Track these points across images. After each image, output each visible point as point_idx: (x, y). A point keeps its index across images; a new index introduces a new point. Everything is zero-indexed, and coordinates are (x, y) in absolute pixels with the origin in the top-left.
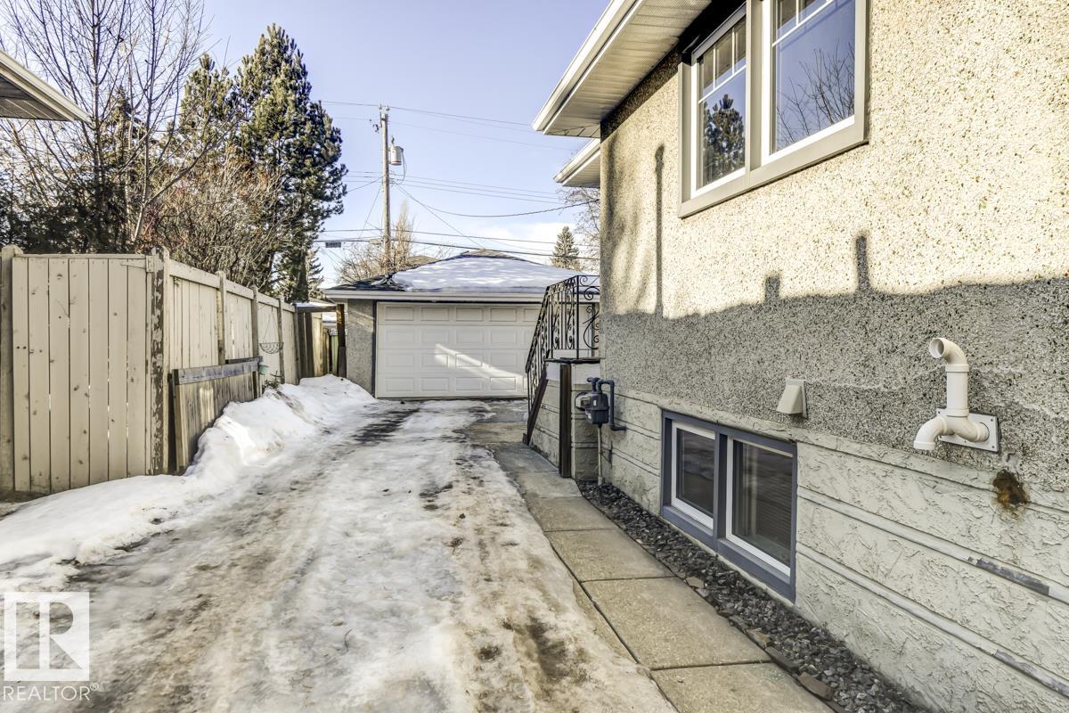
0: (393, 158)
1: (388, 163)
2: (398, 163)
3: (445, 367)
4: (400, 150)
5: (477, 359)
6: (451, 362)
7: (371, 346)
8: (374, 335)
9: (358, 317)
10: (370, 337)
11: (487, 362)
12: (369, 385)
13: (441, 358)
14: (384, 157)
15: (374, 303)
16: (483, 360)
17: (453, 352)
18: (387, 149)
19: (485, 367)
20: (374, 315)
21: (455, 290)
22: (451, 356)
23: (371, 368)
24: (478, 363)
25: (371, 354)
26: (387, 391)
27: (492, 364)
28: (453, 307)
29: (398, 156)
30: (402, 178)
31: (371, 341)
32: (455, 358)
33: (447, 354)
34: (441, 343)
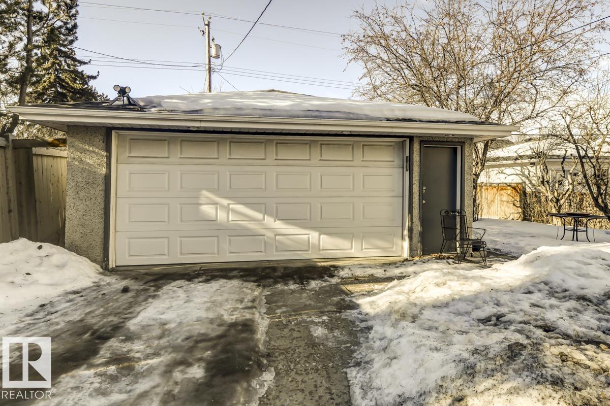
0: (213, 52)
1: (210, 56)
2: (217, 57)
3: (213, 221)
4: (219, 47)
5: (259, 211)
6: (222, 216)
7: (103, 193)
8: (107, 179)
9: (84, 151)
10: (100, 181)
11: (270, 215)
12: (98, 251)
13: (208, 210)
14: (207, 51)
15: (107, 131)
16: (266, 212)
17: (225, 202)
18: (210, 47)
19: (269, 221)
20: (108, 149)
21: (222, 112)
22: (222, 206)
23: (102, 226)
24: (259, 216)
25: (102, 206)
26: (130, 256)
27: (277, 217)
28: (225, 140)
29: (217, 51)
30: (220, 67)
31: (102, 187)
32: (228, 209)
33: (217, 204)
34: (210, 189)
